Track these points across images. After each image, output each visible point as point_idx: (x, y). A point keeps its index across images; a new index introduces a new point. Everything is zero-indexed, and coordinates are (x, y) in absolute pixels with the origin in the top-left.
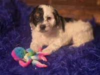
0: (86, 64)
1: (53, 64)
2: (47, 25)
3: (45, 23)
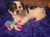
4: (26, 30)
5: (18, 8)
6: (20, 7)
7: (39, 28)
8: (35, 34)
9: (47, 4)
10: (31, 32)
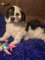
1: (16, 52)
2: (16, 18)
4: (18, 53)
7: (33, 51)
8: (28, 59)
10: (23, 56)
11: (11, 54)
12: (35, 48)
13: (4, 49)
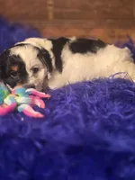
0: (116, 108)
3: (32, 80)
5: (30, 73)
6: (35, 70)
7: (108, 107)
8: (96, 124)
9: (128, 37)
11: (41, 116)
12: (113, 98)
13: (18, 105)
